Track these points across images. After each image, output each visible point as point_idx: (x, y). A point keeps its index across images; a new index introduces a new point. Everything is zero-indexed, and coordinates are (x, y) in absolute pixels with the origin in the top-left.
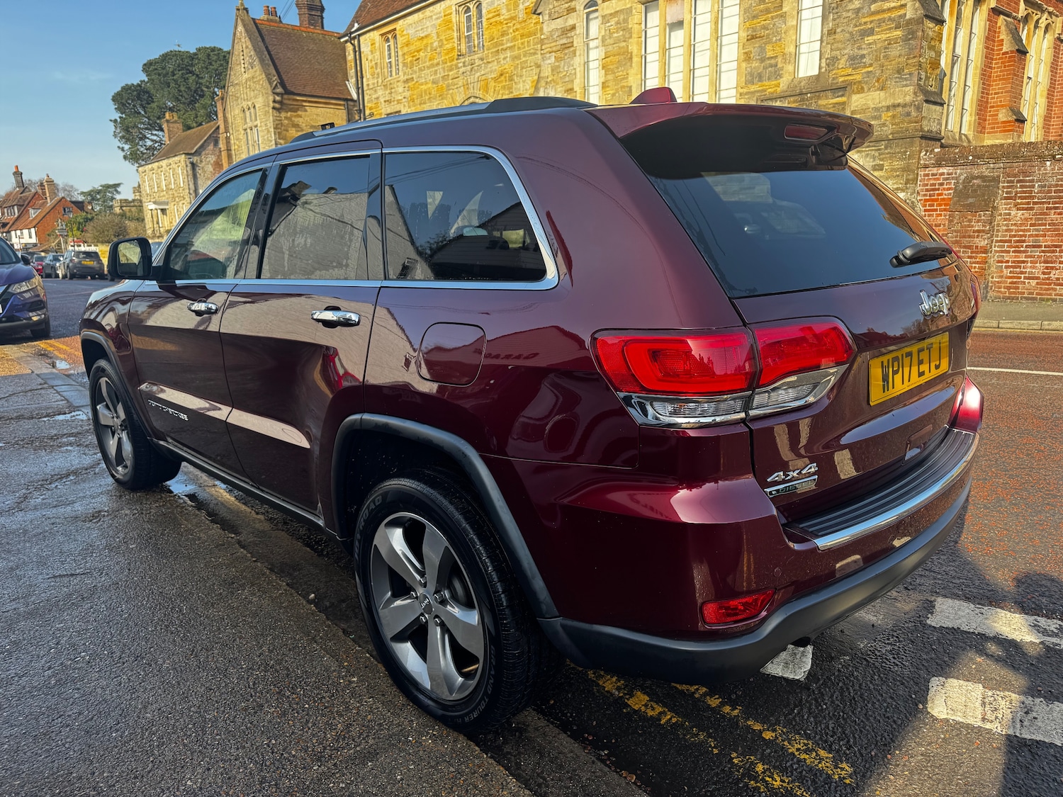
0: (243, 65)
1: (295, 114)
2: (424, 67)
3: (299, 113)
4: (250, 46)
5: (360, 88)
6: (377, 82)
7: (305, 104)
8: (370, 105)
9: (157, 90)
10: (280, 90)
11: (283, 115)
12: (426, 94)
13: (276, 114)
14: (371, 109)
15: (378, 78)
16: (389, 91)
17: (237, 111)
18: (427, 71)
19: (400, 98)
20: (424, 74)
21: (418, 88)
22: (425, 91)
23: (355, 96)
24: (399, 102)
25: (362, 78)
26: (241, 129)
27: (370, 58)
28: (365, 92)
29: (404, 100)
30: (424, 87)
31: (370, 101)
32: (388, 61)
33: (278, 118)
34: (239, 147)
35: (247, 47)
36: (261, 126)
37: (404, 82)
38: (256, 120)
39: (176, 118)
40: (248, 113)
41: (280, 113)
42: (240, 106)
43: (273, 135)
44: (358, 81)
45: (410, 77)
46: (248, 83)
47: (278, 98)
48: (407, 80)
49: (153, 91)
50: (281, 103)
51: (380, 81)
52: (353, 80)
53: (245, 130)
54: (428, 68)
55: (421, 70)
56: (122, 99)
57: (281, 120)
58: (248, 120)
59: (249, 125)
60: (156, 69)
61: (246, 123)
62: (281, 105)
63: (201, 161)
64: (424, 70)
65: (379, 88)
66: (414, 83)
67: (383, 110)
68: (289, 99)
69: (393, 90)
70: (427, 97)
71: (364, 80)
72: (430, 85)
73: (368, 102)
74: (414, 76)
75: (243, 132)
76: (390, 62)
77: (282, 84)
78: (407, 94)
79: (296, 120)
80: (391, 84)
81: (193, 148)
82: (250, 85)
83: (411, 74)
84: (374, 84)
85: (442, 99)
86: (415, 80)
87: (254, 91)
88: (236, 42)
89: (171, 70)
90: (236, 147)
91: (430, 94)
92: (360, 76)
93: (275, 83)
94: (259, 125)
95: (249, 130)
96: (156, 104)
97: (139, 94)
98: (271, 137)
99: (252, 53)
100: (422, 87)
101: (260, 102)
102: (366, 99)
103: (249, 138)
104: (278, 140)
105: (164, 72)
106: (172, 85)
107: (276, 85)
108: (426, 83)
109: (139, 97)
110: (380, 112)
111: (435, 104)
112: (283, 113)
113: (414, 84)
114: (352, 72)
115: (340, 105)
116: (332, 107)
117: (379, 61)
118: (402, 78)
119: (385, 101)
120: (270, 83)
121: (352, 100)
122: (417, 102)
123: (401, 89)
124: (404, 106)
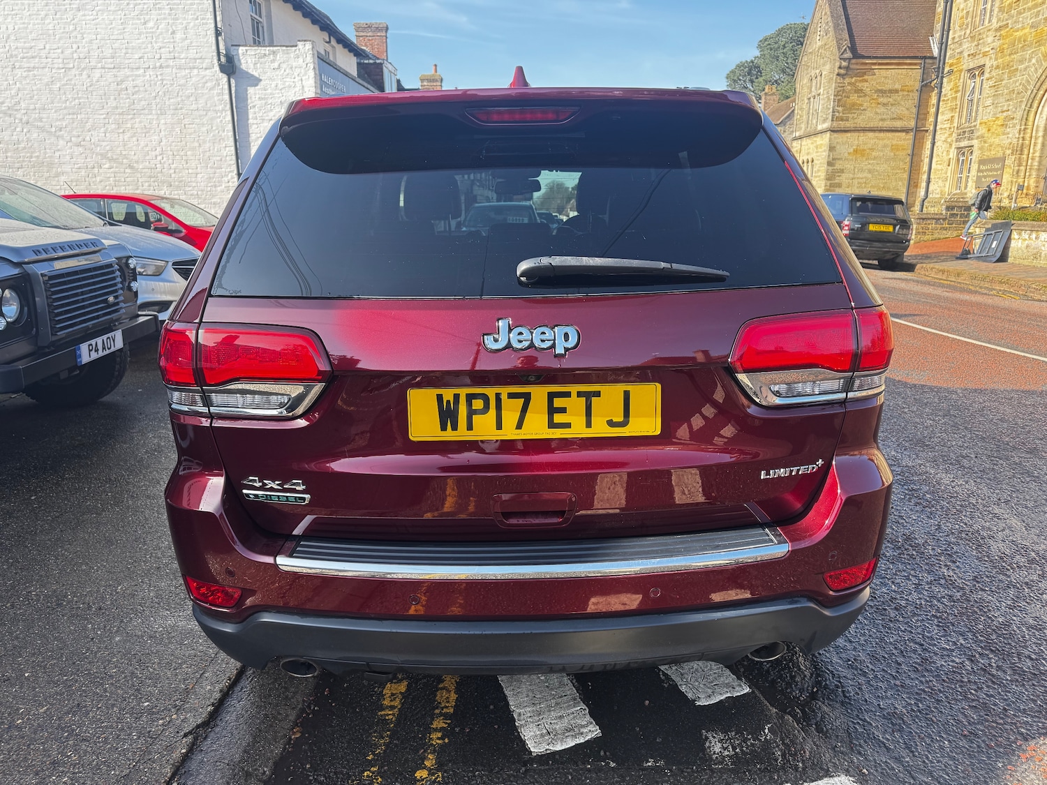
0: (819, 33)
1: (861, 78)
2: (1024, 9)
3: (866, 77)
4: (828, 13)
5: (943, 45)
6: (965, 34)
7: (873, 67)
8: (951, 61)
9: (767, 64)
10: (848, 55)
11: (847, 80)
12: (1019, 41)
13: (840, 80)
14: (951, 65)
15: (966, 29)
16: (976, 43)
17: (805, 81)
18: (1027, 14)
19: (987, 50)
20: (1023, 18)
21: (1012, 35)
22: (1020, 38)
23: (936, 52)
24: (985, 54)
25: (949, 30)
26: (805, 99)
27: (962, 6)
28: (948, 47)
29: (991, 52)
30: (1018, 34)
31: (952, 56)
32: (982, 7)
33: (841, 85)
34: (801, 116)
35: (826, 14)
36: (823, 94)
37: (996, 30)
38: (820, 88)
39: (774, 90)
40: (814, 81)
41: (844, 79)
42: (809, 76)
43: (832, 103)
44: (943, 35)
45: (1005, 23)
46: (820, 51)
47: (844, 64)
48: (1000, 27)
49: (762, 66)
50: (847, 68)
51: (968, 32)
52: (937, 35)
53: (809, 99)
54: (1030, 9)
55: (1020, 13)
56: (734, 76)
57: (843, 87)
58: (813, 89)
59: (813, 94)
60: (769, 44)
61: (811, 91)
62: (847, 71)
63: (784, 131)
64: (1024, 12)
65: (965, 40)
66: (1008, 29)
67: (964, 66)
68: (857, 64)
69: (981, 41)
70: (1020, 45)
71: (951, 32)
72: (1027, 31)
73: (950, 58)
74: (1010, 22)
75: (806, 101)
76: (985, 9)
77: (853, 48)
78: (997, 44)
79: (860, 85)
80: (980, 34)
81: (779, 120)
82: (821, 53)
83: (1007, 20)
84: (960, 36)
85: (1039, 46)
86: (1010, 27)
87: (823, 58)
88: (817, 10)
89: (783, 43)
90: (798, 117)
91: (1024, 41)
92: (946, 30)
93: (844, 48)
94: (822, 93)
95: (812, 99)
96: (763, 78)
97: (750, 70)
98: (830, 104)
99: (829, 19)
100: (1018, 33)
101: (826, 69)
102: (948, 54)
103: (811, 107)
104: (836, 108)
105: (776, 46)
106: (781, 58)
107: (846, 49)
108: (1023, 28)
109: (749, 73)
110: (961, 68)
111: (1029, 52)
112: (847, 79)
113: (1007, 32)
114: (938, 26)
115: (915, 64)
116: (906, 67)
117: (972, 9)
118: (995, 24)
119: (969, 55)
120: (839, 48)
121: (933, 58)
122: (1007, 52)
123: (990, 40)
124: (991, 58)
